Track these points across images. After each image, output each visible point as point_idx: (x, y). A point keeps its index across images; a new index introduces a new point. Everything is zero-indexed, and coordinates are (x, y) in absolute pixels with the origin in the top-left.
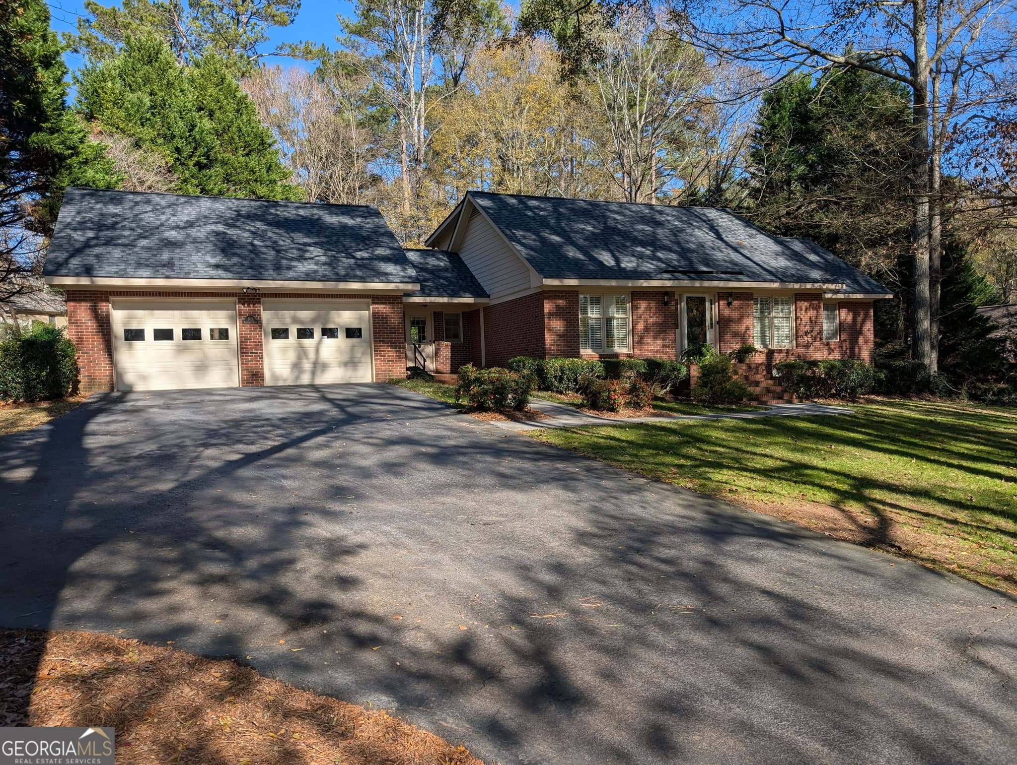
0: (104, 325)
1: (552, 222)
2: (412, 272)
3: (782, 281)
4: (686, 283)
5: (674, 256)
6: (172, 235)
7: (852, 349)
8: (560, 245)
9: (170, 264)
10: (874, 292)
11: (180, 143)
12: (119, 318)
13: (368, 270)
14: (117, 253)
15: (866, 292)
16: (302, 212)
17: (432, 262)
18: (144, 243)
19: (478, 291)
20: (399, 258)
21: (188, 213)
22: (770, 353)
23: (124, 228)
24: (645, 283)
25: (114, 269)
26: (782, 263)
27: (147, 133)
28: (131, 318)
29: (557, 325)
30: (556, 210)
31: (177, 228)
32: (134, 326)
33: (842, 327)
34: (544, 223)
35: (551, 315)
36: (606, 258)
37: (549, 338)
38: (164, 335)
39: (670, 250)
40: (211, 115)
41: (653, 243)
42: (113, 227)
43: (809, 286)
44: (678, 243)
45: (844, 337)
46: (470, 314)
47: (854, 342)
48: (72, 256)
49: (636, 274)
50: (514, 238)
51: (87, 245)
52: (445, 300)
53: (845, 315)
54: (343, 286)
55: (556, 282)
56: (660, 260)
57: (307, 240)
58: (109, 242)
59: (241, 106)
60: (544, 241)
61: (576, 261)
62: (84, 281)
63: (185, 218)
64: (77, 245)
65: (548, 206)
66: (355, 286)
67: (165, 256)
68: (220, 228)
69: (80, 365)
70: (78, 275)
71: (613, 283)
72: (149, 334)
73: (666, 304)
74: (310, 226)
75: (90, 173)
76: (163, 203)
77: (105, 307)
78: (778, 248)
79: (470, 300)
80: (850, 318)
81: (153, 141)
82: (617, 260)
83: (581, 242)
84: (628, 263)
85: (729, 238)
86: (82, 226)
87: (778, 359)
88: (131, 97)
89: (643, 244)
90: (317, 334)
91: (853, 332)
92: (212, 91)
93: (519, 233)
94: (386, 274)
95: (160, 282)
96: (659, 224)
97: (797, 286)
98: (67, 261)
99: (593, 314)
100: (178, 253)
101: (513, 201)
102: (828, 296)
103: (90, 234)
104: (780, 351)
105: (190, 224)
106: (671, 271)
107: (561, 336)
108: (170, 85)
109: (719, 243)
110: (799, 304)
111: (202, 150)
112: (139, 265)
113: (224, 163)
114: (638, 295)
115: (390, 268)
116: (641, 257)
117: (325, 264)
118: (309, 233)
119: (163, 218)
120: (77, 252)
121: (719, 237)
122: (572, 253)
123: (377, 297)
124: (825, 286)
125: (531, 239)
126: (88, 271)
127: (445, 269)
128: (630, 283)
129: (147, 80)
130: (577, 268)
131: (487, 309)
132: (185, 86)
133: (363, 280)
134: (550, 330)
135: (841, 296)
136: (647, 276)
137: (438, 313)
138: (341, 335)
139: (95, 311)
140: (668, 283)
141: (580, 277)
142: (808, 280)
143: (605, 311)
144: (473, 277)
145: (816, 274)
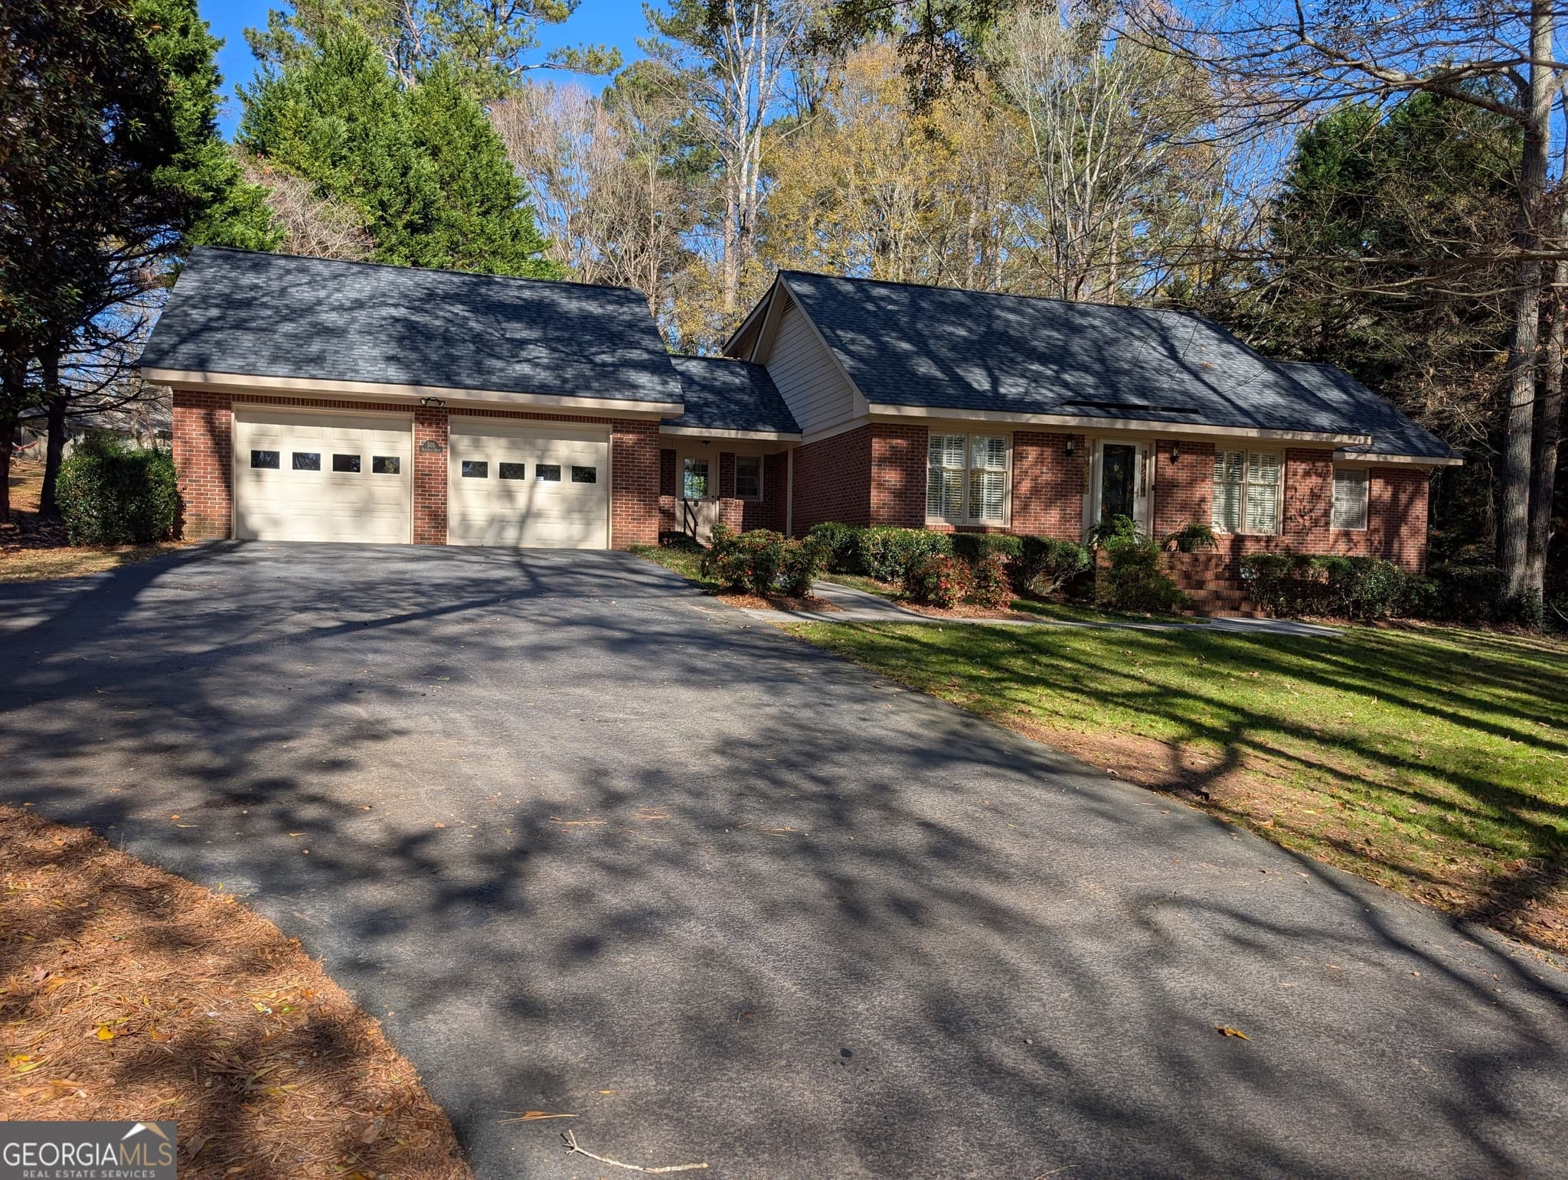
0: (222, 444)
1: (904, 320)
2: (675, 387)
3: (1261, 426)
4: (1104, 423)
5: (1090, 380)
6: (330, 318)
7: (1388, 543)
8: (907, 355)
9: (318, 360)
10: (1431, 454)
11: (385, 194)
12: (245, 434)
13: (609, 379)
14: (247, 340)
15: (1416, 452)
16: (527, 294)
17: (723, 376)
18: (288, 327)
19: (785, 422)
20: (661, 366)
21: (359, 287)
22: (1238, 541)
23: (264, 305)
24: (1034, 419)
25: (240, 362)
26: (1271, 398)
27: (341, 177)
28: (262, 434)
29: (892, 477)
30: (913, 303)
31: (340, 308)
32: (265, 447)
33: (1373, 507)
34: (890, 321)
35: (883, 461)
36: (979, 379)
37: (876, 497)
38: (305, 461)
39: (1086, 369)
40: (435, 153)
41: (1061, 358)
42: (248, 304)
43: (1308, 437)
44: (1102, 361)
45: (1376, 522)
46: (774, 459)
47: (1392, 532)
48: (184, 340)
49: (1020, 405)
50: (836, 342)
51: (207, 327)
52: (733, 434)
53: (1378, 488)
54: (569, 402)
55: (890, 411)
56: (1066, 385)
57: (525, 334)
58: (240, 325)
59: (481, 140)
60: (883, 348)
61: (929, 380)
62: (195, 377)
63: (354, 295)
64: (193, 327)
65: (903, 297)
66: (588, 403)
67: (315, 348)
68: (400, 312)
69: (186, 497)
70: (186, 368)
71: (982, 416)
72: (286, 460)
73: (1069, 453)
74: (536, 313)
75: (238, 229)
76: (326, 272)
77: (223, 416)
78: (1269, 376)
79: (769, 435)
80: (1387, 495)
81: (348, 190)
82: (995, 382)
83: (944, 352)
84: (1012, 387)
85: (1191, 358)
86: (205, 301)
87: (1251, 549)
88: (321, 123)
89: (1043, 359)
90: (530, 472)
91: (1392, 517)
92: (439, 116)
93: (846, 335)
94: (634, 387)
95: (302, 384)
96: (1078, 330)
97: (1289, 436)
98: (174, 348)
99: (950, 463)
100: (333, 344)
101: (849, 288)
102: (1351, 456)
103: (214, 312)
104: (1257, 539)
105: (359, 304)
106: (1080, 402)
107: (899, 494)
108: (377, 106)
109: (1169, 364)
110: (1292, 465)
111: (416, 205)
112: (274, 359)
113: (450, 226)
114: (1025, 437)
115: (643, 379)
116: (1036, 379)
117: (547, 368)
118: (531, 323)
119: (322, 294)
120: (193, 335)
121: (1173, 353)
122: (925, 367)
123: (621, 422)
124: (1338, 439)
125: (863, 344)
126: (201, 364)
127: (741, 389)
128: (1009, 418)
129: (344, 99)
130: (928, 393)
131: (799, 450)
132: (400, 109)
133: (601, 394)
134: (880, 485)
135: (1372, 457)
136: (1039, 408)
137: (727, 453)
138: (566, 476)
139: (210, 422)
140: (1072, 421)
141: (929, 404)
142: (1306, 427)
143: (969, 460)
144: (781, 402)
145: (1323, 419)
